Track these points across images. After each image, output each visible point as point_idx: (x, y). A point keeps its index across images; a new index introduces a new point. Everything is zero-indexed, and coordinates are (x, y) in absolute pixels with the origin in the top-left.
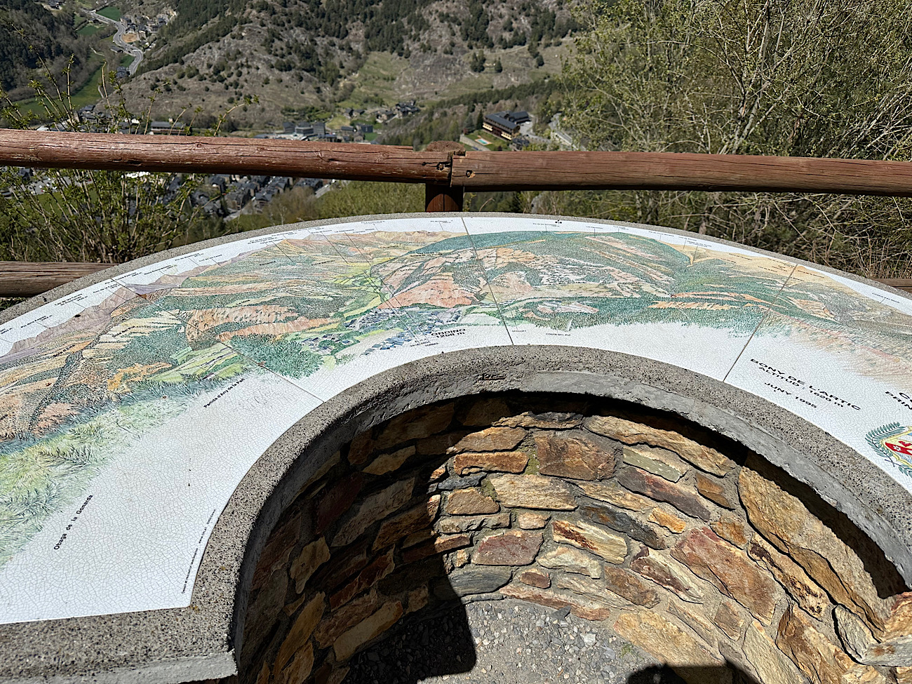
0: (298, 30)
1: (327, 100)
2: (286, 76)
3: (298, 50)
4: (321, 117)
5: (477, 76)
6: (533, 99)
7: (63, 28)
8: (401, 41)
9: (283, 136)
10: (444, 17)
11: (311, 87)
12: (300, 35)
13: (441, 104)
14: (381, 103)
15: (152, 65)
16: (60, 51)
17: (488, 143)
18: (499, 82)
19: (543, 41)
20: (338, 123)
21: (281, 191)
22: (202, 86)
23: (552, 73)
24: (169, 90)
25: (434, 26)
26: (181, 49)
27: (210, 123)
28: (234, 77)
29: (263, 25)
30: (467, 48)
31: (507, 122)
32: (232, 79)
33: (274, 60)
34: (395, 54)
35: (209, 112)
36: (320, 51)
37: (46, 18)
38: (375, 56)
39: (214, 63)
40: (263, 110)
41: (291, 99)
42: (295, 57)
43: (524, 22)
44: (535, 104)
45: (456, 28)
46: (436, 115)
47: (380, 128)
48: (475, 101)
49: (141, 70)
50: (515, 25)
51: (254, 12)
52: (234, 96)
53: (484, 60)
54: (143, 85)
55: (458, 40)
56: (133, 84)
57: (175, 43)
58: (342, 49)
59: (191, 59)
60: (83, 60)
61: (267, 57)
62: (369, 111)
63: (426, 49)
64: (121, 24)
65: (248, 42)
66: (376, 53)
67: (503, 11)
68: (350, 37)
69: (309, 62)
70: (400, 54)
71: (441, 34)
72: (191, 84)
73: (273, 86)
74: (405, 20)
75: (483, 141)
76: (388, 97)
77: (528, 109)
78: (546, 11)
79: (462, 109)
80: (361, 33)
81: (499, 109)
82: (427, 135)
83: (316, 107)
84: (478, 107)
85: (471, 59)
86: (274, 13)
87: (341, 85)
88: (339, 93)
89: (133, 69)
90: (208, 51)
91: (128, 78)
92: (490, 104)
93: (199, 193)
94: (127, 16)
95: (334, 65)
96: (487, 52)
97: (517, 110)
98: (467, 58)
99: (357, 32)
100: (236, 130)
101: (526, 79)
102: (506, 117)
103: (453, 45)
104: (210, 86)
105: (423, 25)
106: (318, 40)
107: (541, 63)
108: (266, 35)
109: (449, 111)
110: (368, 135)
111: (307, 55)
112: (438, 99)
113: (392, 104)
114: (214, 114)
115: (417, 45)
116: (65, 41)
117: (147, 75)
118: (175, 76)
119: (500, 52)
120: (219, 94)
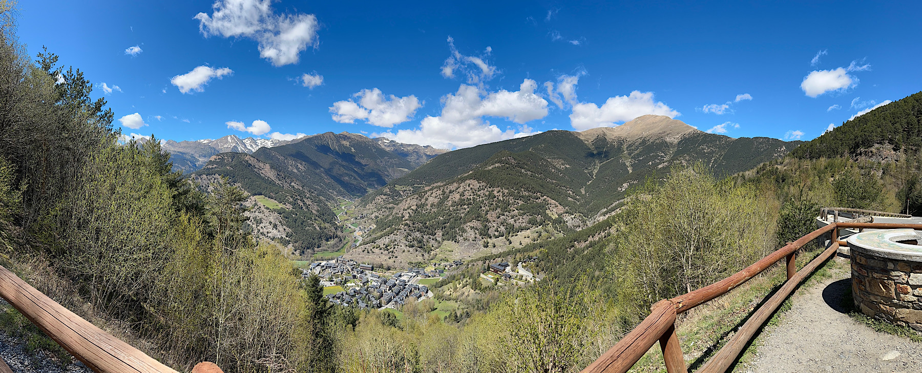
0: (417, 233)
1: (426, 259)
2: (411, 249)
3: (417, 240)
4: (423, 266)
5: (485, 249)
6: (509, 257)
7: (339, 229)
8: (456, 236)
9: (407, 273)
10: (472, 228)
11: (420, 254)
12: (418, 234)
13: (472, 261)
14: (448, 261)
15: (365, 243)
16: (336, 237)
17: (492, 277)
18: (495, 251)
19: (510, 234)
20: (430, 269)
21: (404, 298)
22: (381, 252)
23: (515, 246)
24: (368, 252)
25: (468, 231)
26: (375, 238)
27: (381, 266)
28: (392, 249)
29: (405, 231)
30: (481, 239)
31: (500, 267)
32: (391, 250)
33: (407, 243)
34: (453, 242)
35: (381, 262)
36: (425, 240)
37: (335, 226)
38: (445, 242)
39: (386, 243)
40: (401, 262)
41: (412, 259)
42: (415, 242)
43: (502, 228)
44: (510, 260)
45: (477, 231)
46: (470, 266)
47: (446, 271)
48: (486, 259)
49: (361, 245)
50: (499, 229)
51: (403, 226)
52: (391, 256)
53: (488, 243)
54: (361, 250)
55: (478, 236)
56: (357, 249)
57: (374, 236)
58: (433, 240)
59: (379, 242)
60: (343, 240)
61: (405, 242)
62: (442, 264)
63: (465, 239)
64: (357, 229)
65: (399, 237)
66: (446, 241)
67: (494, 225)
68: (436, 235)
69: (420, 244)
70: (455, 242)
71: (471, 234)
72: (377, 251)
73: (406, 253)
74: (457, 229)
75: (490, 276)
76: (450, 258)
77: (507, 261)
78: (510, 224)
79: (480, 263)
80: (441, 234)
81: (496, 262)
82: (466, 274)
83: (422, 262)
84: (487, 262)
85: (483, 243)
86: (410, 227)
87: (432, 253)
88: (431, 257)
89: (358, 244)
90: (384, 239)
91: (356, 247)
92: (492, 260)
93: (372, 296)
94: (360, 226)
95: (430, 246)
96: (489, 240)
97: (503, 262)
98: (481, 243)
99: (439, 233)
100: (390, 270)
101: (505, 249)
102: (499, 265)
103: (476, 238)
104: (383, 252)
105: (464, 231)
106: (424, 236)
107: (511, 243)
108: (406, 234)
109: (475, 264)
110: (441, 274)
111: (420, 242)
112: (470, 259)
113: (452, 262)
114: (382, 263)
115: (462, 238)
116: (339, 233)
117: (362, 247)
118: (372, 247)
119: (494, 240)
120: (386, 255)
